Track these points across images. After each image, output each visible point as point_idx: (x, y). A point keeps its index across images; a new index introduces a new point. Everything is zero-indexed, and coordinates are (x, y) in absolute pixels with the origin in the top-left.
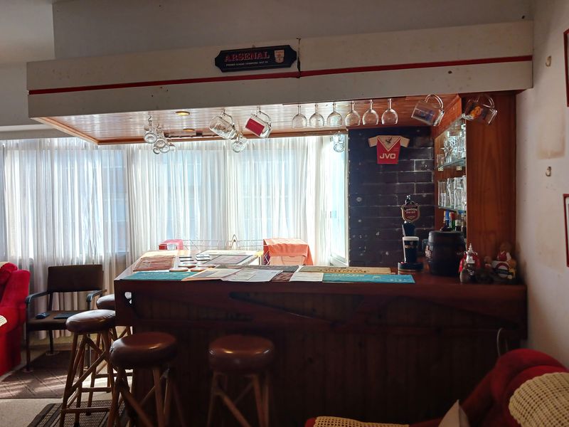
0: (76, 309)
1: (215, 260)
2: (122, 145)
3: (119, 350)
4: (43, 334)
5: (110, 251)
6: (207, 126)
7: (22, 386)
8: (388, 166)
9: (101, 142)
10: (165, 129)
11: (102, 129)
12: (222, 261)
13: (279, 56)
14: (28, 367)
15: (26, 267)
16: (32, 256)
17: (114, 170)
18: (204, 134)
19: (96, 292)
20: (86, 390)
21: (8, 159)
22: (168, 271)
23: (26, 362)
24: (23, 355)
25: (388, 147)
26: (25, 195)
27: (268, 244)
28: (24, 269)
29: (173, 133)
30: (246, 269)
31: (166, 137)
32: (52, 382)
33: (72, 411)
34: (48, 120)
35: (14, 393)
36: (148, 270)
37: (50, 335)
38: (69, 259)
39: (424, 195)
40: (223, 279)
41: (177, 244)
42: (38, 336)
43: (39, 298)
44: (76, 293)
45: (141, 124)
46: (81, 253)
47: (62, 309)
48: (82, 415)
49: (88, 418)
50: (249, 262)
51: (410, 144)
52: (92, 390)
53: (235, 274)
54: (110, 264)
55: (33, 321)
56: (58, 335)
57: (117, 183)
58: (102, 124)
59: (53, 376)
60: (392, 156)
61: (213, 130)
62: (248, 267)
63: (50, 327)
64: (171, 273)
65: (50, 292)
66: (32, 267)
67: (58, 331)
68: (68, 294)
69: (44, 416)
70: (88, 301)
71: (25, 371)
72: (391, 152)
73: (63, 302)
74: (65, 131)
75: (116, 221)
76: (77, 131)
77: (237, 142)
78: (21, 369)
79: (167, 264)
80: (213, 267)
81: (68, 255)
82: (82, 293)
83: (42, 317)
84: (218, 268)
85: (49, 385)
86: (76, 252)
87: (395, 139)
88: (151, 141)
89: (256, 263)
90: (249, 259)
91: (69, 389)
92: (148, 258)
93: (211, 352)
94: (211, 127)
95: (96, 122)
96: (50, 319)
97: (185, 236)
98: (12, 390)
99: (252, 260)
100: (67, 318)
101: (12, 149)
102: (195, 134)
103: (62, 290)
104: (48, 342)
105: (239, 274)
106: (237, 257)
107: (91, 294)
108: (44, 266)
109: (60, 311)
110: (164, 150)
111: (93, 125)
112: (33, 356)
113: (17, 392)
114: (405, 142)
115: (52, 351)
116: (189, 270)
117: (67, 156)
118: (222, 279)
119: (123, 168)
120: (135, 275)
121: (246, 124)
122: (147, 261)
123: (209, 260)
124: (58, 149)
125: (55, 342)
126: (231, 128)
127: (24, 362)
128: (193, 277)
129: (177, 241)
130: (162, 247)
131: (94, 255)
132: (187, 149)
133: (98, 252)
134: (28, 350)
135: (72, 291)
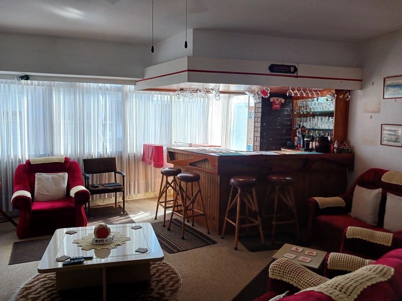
8: (276, 110)
13: (292, 69)
25: (277, 102)
39: (288, 123)
51: (285, 102)
60: (278, 106)
72: (278, 104)
83: (97, 187)
87: (280, 99)
114: (283, 101)
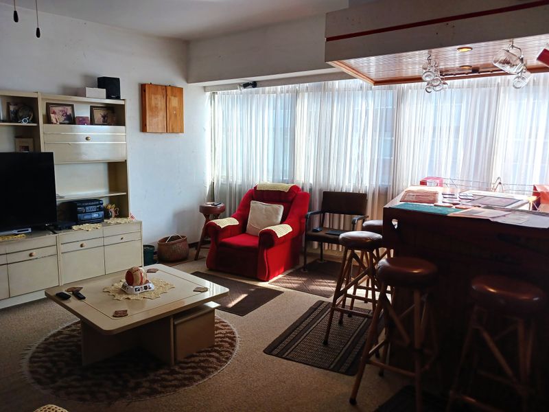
0: (342, 228)
1: (480, 201)
2: (394, 85)
3: (384, 268)
4: (316, 244)
5: (374, 183)
6: (490, 61)
7: (300, 282)
9: (377, 83)
10: (441, 67)
11: (377, 71)
12: (488, 202)
14: (304, 268)
15: (307, 190)
16: (311, 182)
17: (385, 110)
18: (481, 70)
19: (360, 216)
20: (349, 296)
21: (299, 101)
22: (432, 205)
23: (303, 264)
24: (302, 259)
26: (310, 131)
27: (539, 190)
28: (305, 191)
29: (448, 71)
30: (517, 213)
31: (441, 75)
32: (322, 284)
33: (339, 310)
34: (338, 63)
35: (295, 285)
36: (414, 202)
37: (321, 246)
38: (339, 186)
40: (492, 220)
41: (438, 181)
42: (312, 246)
43: (315, 216)
44: (343, 215)
45: (420, 64)
46: (350, 182)
47: (331, 227)
48: (345, 315)
49: (349, 319)
50: (519, 206)
52: (354, 297)
53: (504, 216)
54: (374, 194)
55: (310, 232)
56: (326, 248)
57: (386, 121)
58: (377, 65)
59: (322, 279)
61: (496, 65)
62: (518, 210)
63: (322, 240)
64: (436, 207)
65: (323, 211)
66: (311, 190)
67: (327, 244)
68: (336, 215)
69: (315, 309)
70: (354, 223)
71: (302, 270)
73: (332, 222)
74: (350, 73)
75: (382, 158)
76: (359, 73)
77: (518, 77)
78: (300, 269)
79: (432, 199)
80: (479, 207)
81: (339, 183)
82: (348, 216)
83: (316, 231)
84: (484, 208)
85: (320, 285)
86: (346, 181)
88: (428, 79)
89: (526, 208)
90: (519, 203)
91: (338, 293)
92: (413, 192)
93: (474, 287)
94: (495, 62)
95: (372, 64)
96: (322, 234)
97: (446, 174)
98: (293, 283)
99: (522, 205)
100: (339, 235)
101: (303, 91)
102: (471, 71)
103: (332, 211)
104: (319, 252)
105: (509, 216)
106: (504, 200)
107: (356, 218)
108: (320, 190)
109: (329, 228)
110: (437, 88)
111: (369, 67)
112: (309, 261)
113: (296, 285)
115: (321, 259)
116: (454, 207)
117: (345, 97)
118: (490, 219)
119: (393, 108)
120: (402, 205)
121: (537, 56)
122: (411, 194)
123: (474, 200)
124: (338, 90)
125: (324, 253)
126: (518, 62)
127: (302, 264)
128: (459, 213)
129: (438, 178)
130: (423, 183)
131: (360, 185)
132: (457, 88)
133: (364, 182)
134: (306, 255)
135: (340, 213)
